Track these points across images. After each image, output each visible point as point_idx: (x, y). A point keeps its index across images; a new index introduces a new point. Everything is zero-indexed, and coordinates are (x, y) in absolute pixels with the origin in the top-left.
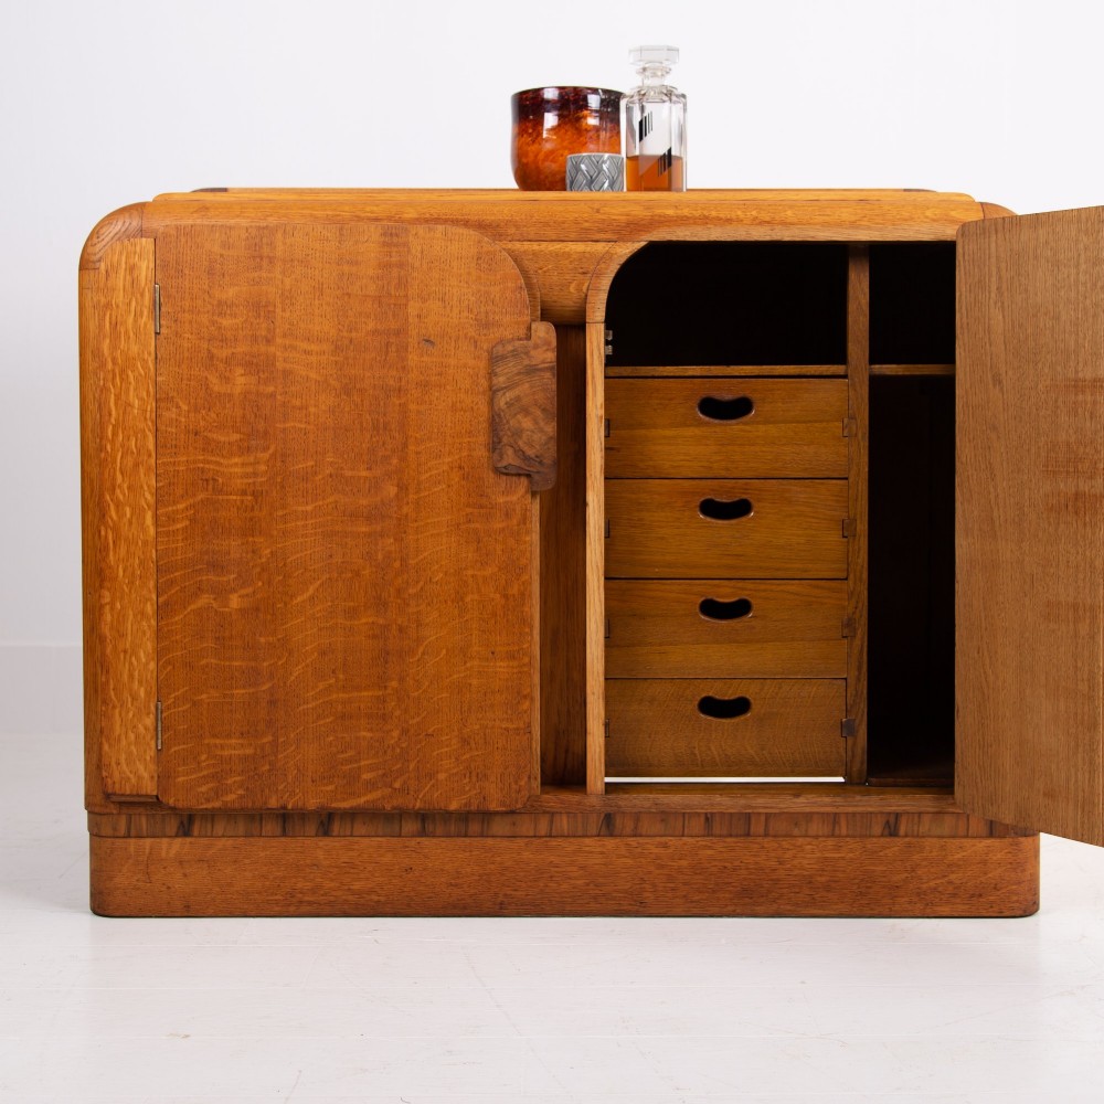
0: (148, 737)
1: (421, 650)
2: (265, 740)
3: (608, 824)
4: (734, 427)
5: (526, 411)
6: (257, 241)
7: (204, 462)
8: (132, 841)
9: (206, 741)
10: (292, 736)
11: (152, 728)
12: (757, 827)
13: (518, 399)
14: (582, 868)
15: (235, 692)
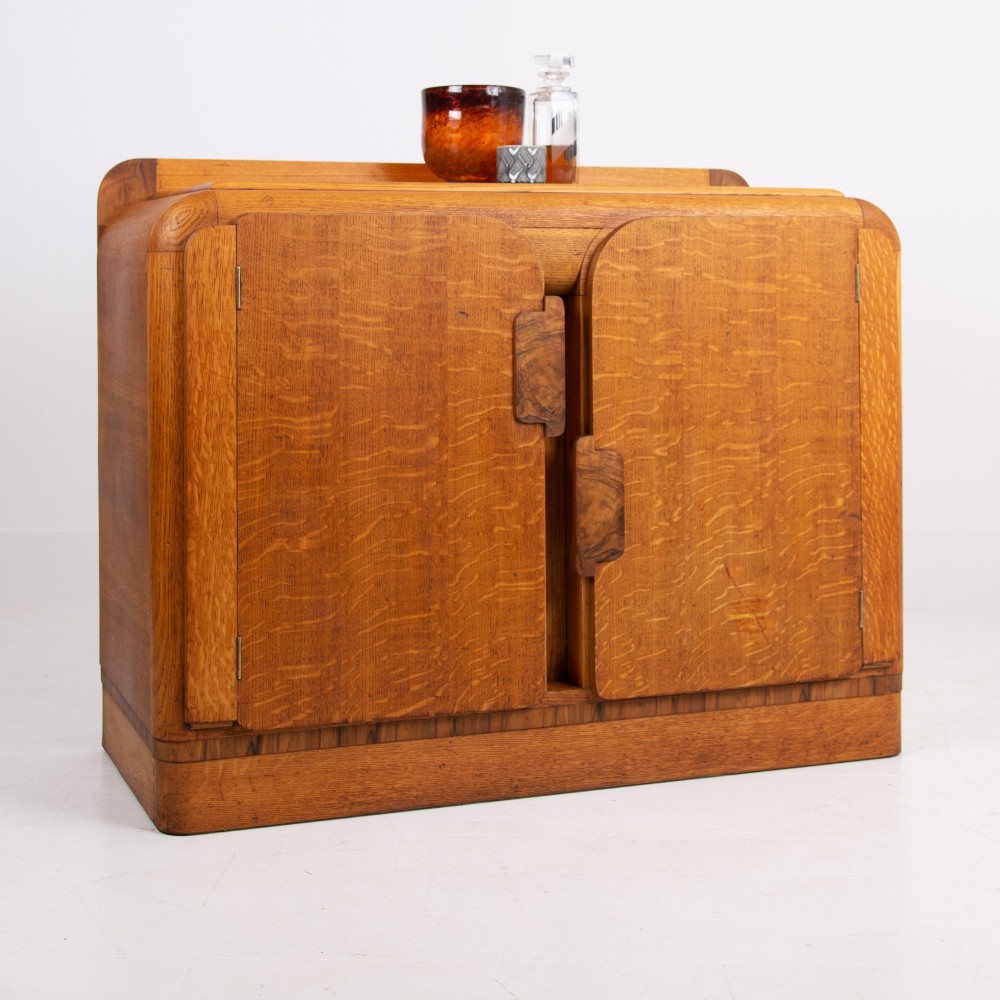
0: (229, 670)
1: (458, 576)
2: (330, 664)
3: (600, 711)
5: (542, 371)
6: (324, 227)
7: (277, 421)
8: (207, 764)
9: (280, 669)
10: (353, 658)
11: (233, 660)
12: (710, 703)
13: (535, 360)
14: (578, 750)
15: (305, 623)
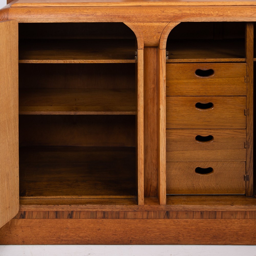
3: (168, 214)
4: (207, 79)
12: (219, 215)
14: (158, 229)
